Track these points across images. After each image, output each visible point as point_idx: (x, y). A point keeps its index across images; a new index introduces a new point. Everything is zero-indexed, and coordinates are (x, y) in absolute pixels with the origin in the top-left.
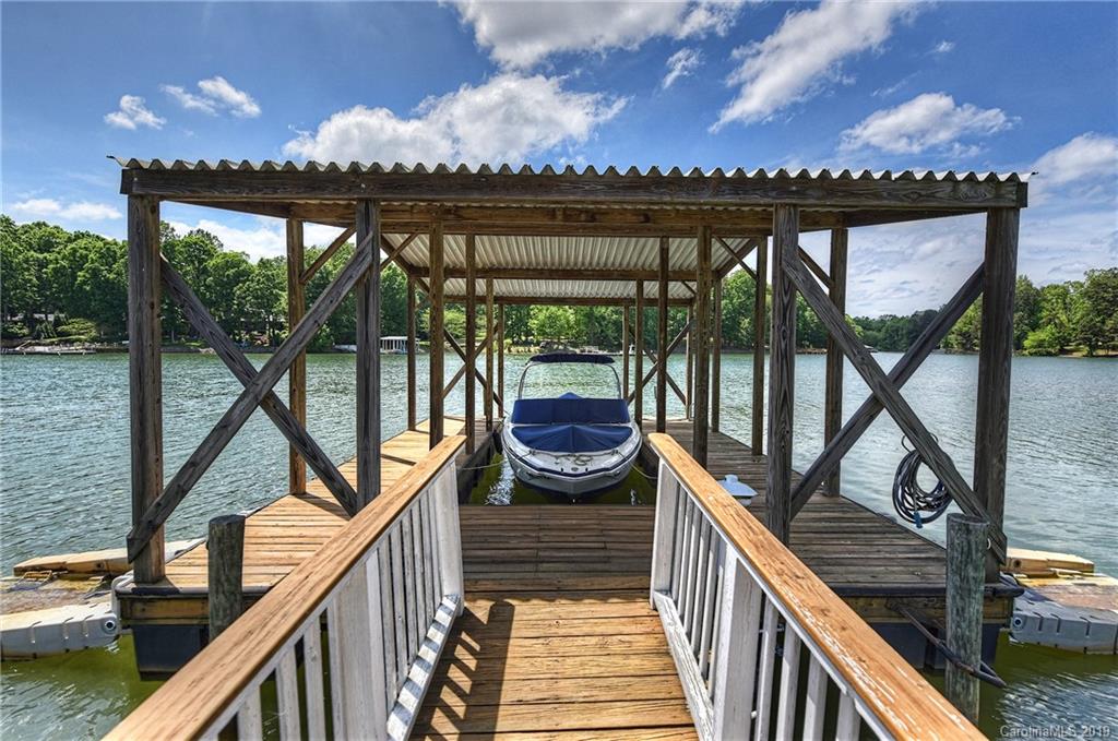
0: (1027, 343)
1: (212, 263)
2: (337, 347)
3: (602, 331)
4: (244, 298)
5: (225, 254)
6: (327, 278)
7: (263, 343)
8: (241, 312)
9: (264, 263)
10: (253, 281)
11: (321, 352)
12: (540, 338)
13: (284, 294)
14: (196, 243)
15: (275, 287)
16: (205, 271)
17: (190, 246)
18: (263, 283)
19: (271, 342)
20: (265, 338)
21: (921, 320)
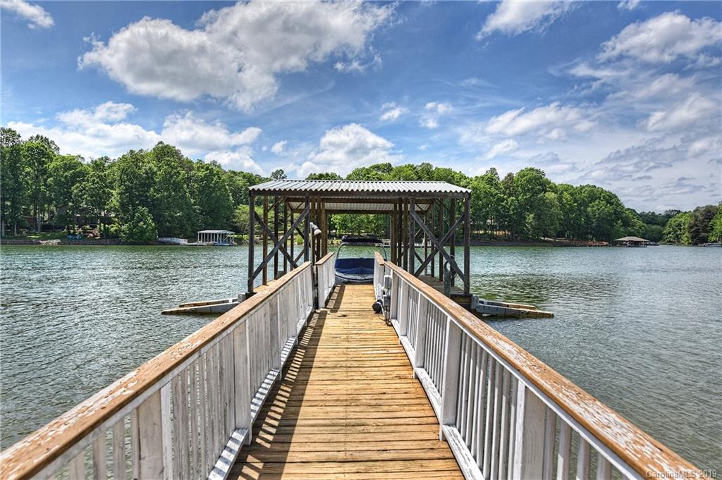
1: (52, 165)
2: (160, 239)
4: (81, 196)
5: (64, 157)
6: (152, 179)
7: (95, 236)
8: (76, 208)
9: (97, 165)
10: (88, 181)
11: (146, 243)
12: (342, 232)
13: (114, 192)
14: (37, 148)
15: (107, 187)
16: (44, 172)
17: (32, 149)
18: (97, 183)
19: (102, 235)
20: (96, 231)
21: (702, 214)
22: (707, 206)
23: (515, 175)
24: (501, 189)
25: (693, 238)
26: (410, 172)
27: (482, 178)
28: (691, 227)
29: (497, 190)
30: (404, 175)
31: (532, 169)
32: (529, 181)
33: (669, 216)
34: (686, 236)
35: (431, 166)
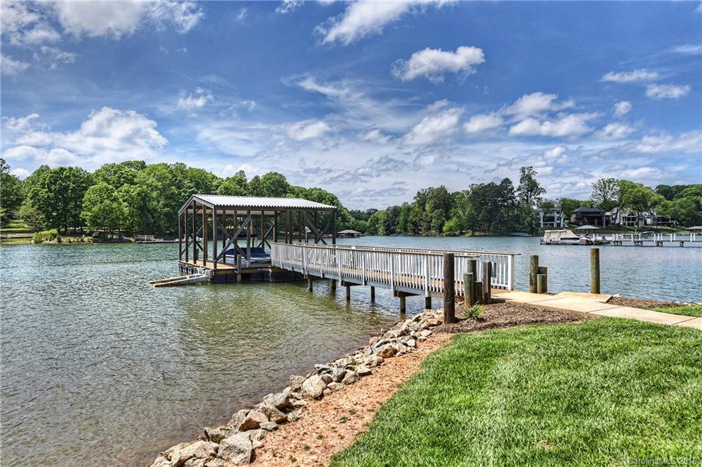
0: (444, 228)
3: (155, 222)
21: (391, 213)
22: (395, 207)
23: (261, 178)
24: (249, 189)
25: (386, 230)
26: (164, 171)
27: (234, 179)
28: (385, 222)
29: (245, 190)
30: (159, 173)
31: (276, 174)
32: (273, 183)
33: (369, 213)
34: (381, 229)
35: (185, 166)
